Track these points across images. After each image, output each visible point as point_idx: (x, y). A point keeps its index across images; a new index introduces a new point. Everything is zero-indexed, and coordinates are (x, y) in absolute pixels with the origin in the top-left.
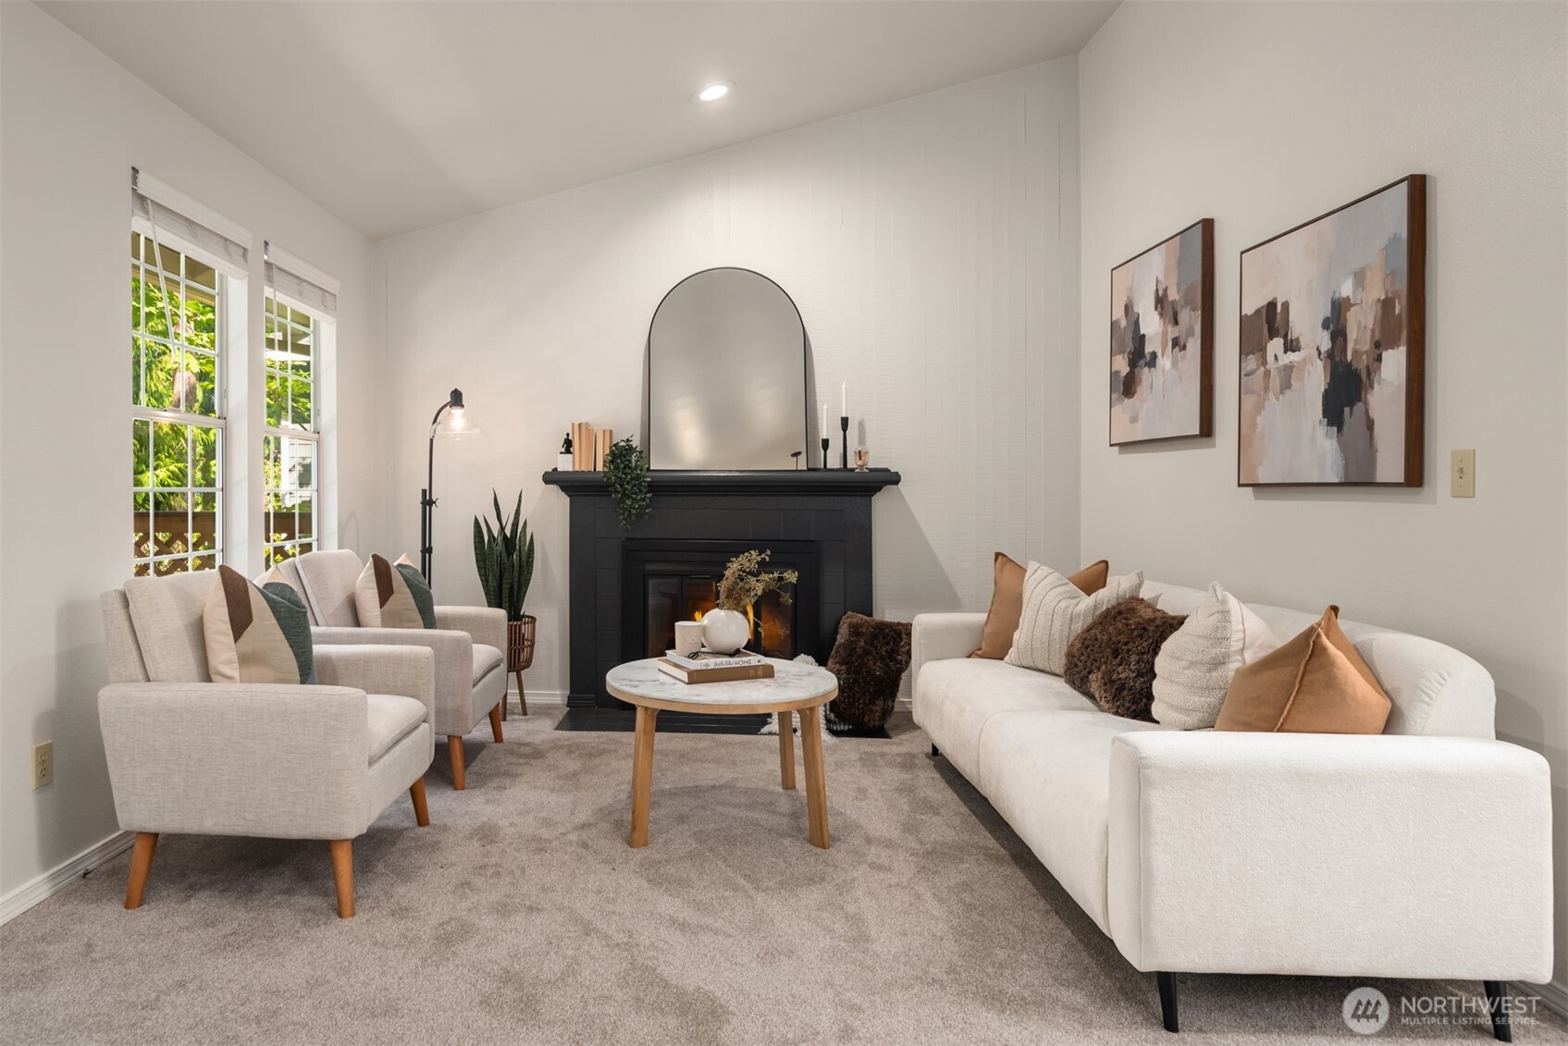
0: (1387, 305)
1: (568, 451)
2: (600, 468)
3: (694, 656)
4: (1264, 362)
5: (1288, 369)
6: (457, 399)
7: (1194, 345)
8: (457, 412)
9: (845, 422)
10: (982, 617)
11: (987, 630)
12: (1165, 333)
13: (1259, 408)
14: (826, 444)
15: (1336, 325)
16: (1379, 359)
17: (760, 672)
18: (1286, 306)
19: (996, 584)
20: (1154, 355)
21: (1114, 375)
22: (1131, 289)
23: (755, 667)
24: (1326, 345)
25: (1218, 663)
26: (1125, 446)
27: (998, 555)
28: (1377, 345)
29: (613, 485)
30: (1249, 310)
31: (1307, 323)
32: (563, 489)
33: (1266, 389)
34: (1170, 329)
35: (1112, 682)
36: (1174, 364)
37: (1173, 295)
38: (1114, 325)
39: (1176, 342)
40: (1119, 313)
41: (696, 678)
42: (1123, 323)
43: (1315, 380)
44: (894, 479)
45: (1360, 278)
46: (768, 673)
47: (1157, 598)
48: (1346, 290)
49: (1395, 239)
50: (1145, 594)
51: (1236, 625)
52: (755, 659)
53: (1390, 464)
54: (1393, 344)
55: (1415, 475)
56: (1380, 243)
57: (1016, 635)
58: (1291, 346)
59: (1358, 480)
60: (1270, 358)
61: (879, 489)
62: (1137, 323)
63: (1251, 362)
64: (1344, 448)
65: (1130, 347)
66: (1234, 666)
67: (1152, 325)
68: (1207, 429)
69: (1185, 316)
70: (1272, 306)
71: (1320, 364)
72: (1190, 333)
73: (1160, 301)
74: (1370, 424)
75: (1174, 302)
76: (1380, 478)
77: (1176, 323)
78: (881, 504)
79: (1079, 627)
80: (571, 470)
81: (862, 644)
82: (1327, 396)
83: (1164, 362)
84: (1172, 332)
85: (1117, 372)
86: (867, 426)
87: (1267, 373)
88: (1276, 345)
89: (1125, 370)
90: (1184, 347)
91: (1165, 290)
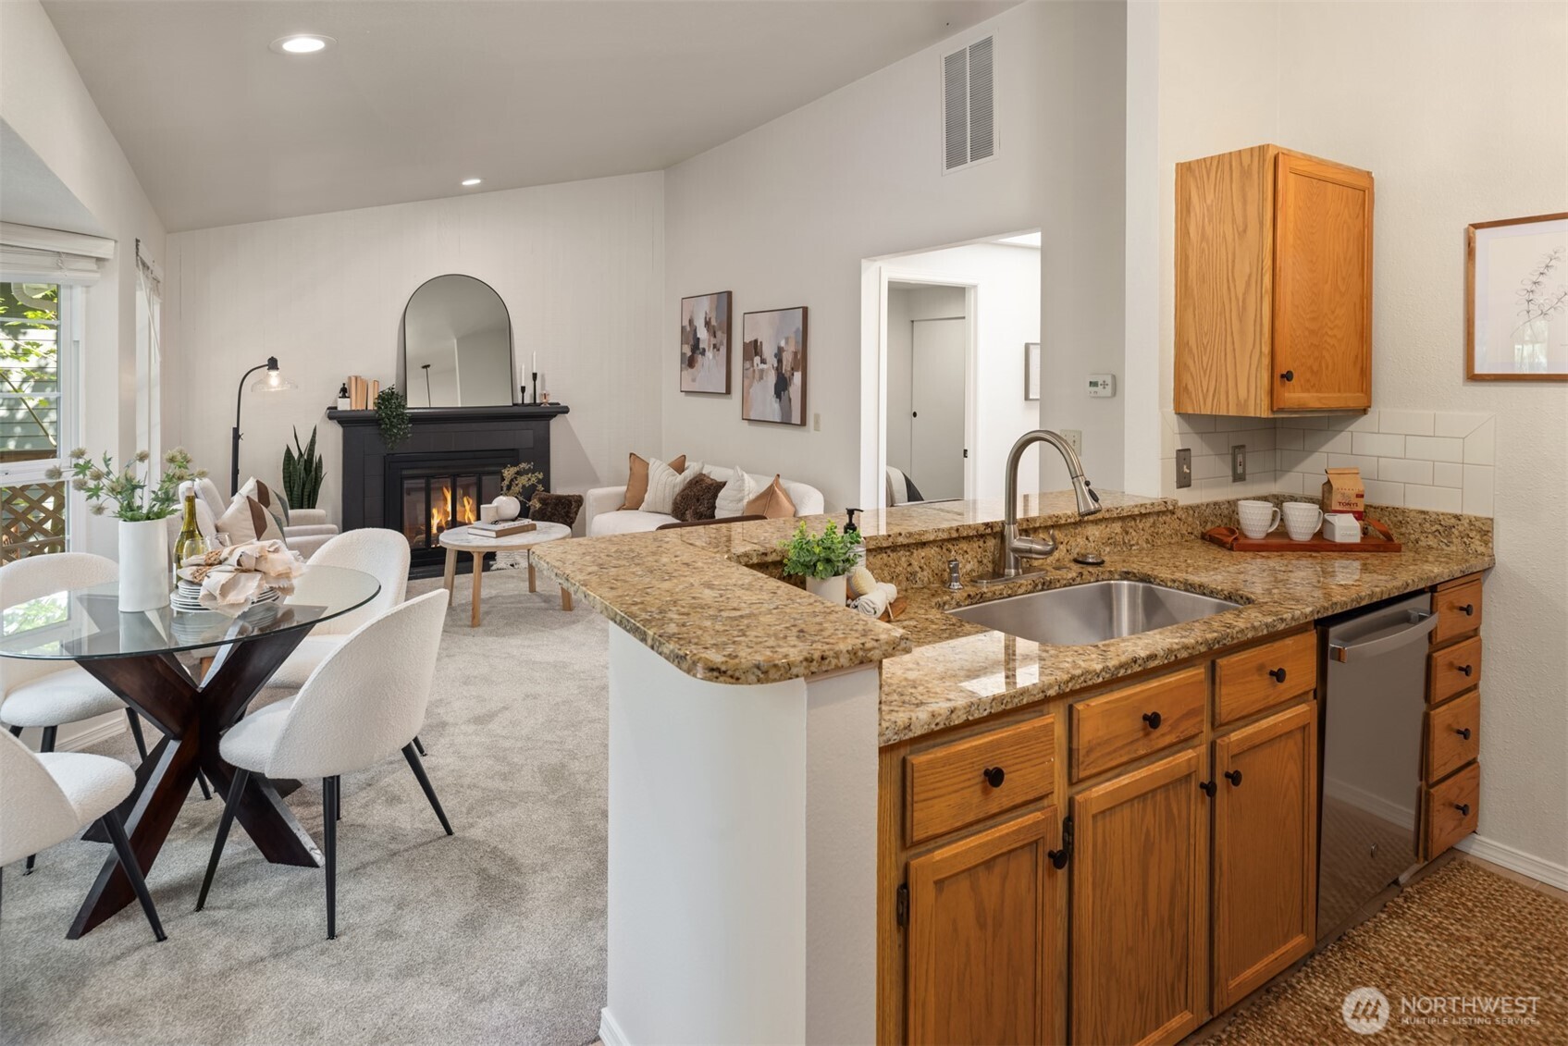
0: (795, 354)
1: (344, 397)
2: (371, 406)
3: (496, 522)
4: (753, 366)
5: (762, 371)
6: (273, 364)
7: (723, 350)
8: (273, 373)
9: (535, 376)
10: (624, 488)
11: (628, 495)
12: (709, 340)
13: (750, 386)
14: (523, 389)
15: (779, 355)
16: (793, 375)
17: (530, 528)
18: (761, 343)
19: (631, 469)
20: (704, 350)
21: (683, 355)
22: (692, 312)
23: (526, 526)
24: (776, 365)
25: (741, 500)
26: (688, 393)
27: (631, 454)
28: (792, 369)
29: (383, 419)
30: (747, 341)
31: (769, 351)
32: (339, 422)
33: (754, 377)
34: (712, 339)
35: (697, 513)
36: (714, 357)
37: (714, 322)
38: (683, 328)
39: (715, 346)
40: (686, 323)
41: (500, 534)
42: (688, 329)
43: (771, 378)
44: (565, 410)
45: (787, 340)
46: (533, 528)
47: (710, 473)
48: (783, 344)
49: (798, 329)
50: (704, 472)
51: (747, 484)
52: (527, 522)
53: (796, 418)
54: (797, 371)
55: (803, 423)
56: (794, 330)
57: (646, 496)
58: (763, 361)
59: (786, 422)
60: (755, 365)
61: (555, 416)
62: (695, 330)
63: (748, 365)
64: (782, 408)
65: (692, 342)
66: (746, 501)
67: (703, 333)
68: (728, 391)
69: (719, 334)
70: (756, 341)
71: (773, 372)
72: (721, 344)
73: (707, 324)
74: (790, 400)
75: (714, 326)
76: (793, 422)
77: (715, 337)
78: (556, 425)
79: (678, 490)
80: (349, 409)
81: (550, 509)
82: (776, 385)
83: (709, 354)
84: (713, 341)
85: (685, 354)
86: (546, 377)
87: (754, 371)
88: (757, 359)
89: (689, 354)
90: (718, 350)
91: (710, 319)
